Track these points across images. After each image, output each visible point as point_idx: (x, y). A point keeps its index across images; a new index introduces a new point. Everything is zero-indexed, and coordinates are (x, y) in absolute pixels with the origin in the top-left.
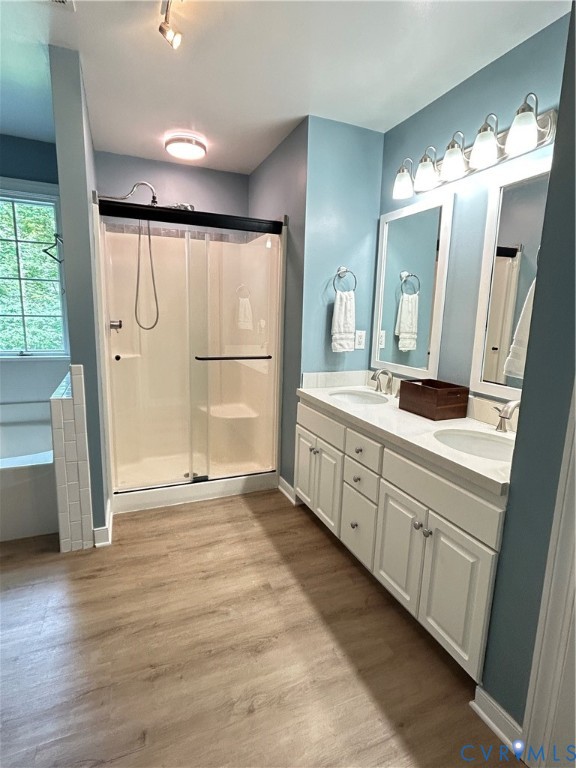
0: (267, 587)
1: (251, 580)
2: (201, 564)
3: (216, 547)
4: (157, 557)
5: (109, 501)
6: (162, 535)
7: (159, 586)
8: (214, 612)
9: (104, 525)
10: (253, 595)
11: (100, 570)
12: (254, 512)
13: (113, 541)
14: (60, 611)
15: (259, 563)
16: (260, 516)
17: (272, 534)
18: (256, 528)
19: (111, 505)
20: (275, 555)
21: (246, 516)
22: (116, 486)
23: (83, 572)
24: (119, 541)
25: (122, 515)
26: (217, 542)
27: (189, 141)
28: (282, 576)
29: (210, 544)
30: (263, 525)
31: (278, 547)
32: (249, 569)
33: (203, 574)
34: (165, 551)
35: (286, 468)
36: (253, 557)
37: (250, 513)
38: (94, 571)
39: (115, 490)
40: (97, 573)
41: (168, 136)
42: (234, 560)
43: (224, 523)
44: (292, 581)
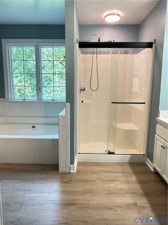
0: (135, 204)
1: (129, 200)
2: (108, 188)
3: (115, 182)
4: (91, 181)
5: (76, 156)
6: (94, 172)
7: (91, 192)
8: (111, 209)
9: (74, 164)
10: (129, 206)
11: (71, 181)
12: (133, 171)
13: (76, 171)
14: (56, 192)
15: (133, 193)
16: (135, 173)
17: (140, 182)
18: (133, 178)
19: (77, 157)
20: (141, 191)
21: (130, 172)
22: (79, 151)
23: (65, 180)
24: (78, 171)
25: (81, 162)
26: (115, 180)
27: (114, 14)
28: (143, 201)
29: (112, 180)
30: (137, 177)
31: (143, 189)
32: (128, 195)
33: (108, 192)
34: (95, 179)
35: (150, 154)
36: (130, 190)
37: (131, 171)
38: (69, 181)
39: (79, 152)
40: (69, 182)
41: (105, 14)
42: (122, 189)
43: (119, 173)
44: (148, 205)
